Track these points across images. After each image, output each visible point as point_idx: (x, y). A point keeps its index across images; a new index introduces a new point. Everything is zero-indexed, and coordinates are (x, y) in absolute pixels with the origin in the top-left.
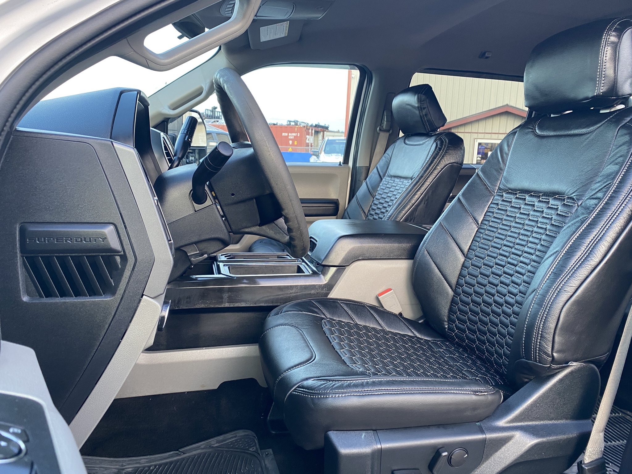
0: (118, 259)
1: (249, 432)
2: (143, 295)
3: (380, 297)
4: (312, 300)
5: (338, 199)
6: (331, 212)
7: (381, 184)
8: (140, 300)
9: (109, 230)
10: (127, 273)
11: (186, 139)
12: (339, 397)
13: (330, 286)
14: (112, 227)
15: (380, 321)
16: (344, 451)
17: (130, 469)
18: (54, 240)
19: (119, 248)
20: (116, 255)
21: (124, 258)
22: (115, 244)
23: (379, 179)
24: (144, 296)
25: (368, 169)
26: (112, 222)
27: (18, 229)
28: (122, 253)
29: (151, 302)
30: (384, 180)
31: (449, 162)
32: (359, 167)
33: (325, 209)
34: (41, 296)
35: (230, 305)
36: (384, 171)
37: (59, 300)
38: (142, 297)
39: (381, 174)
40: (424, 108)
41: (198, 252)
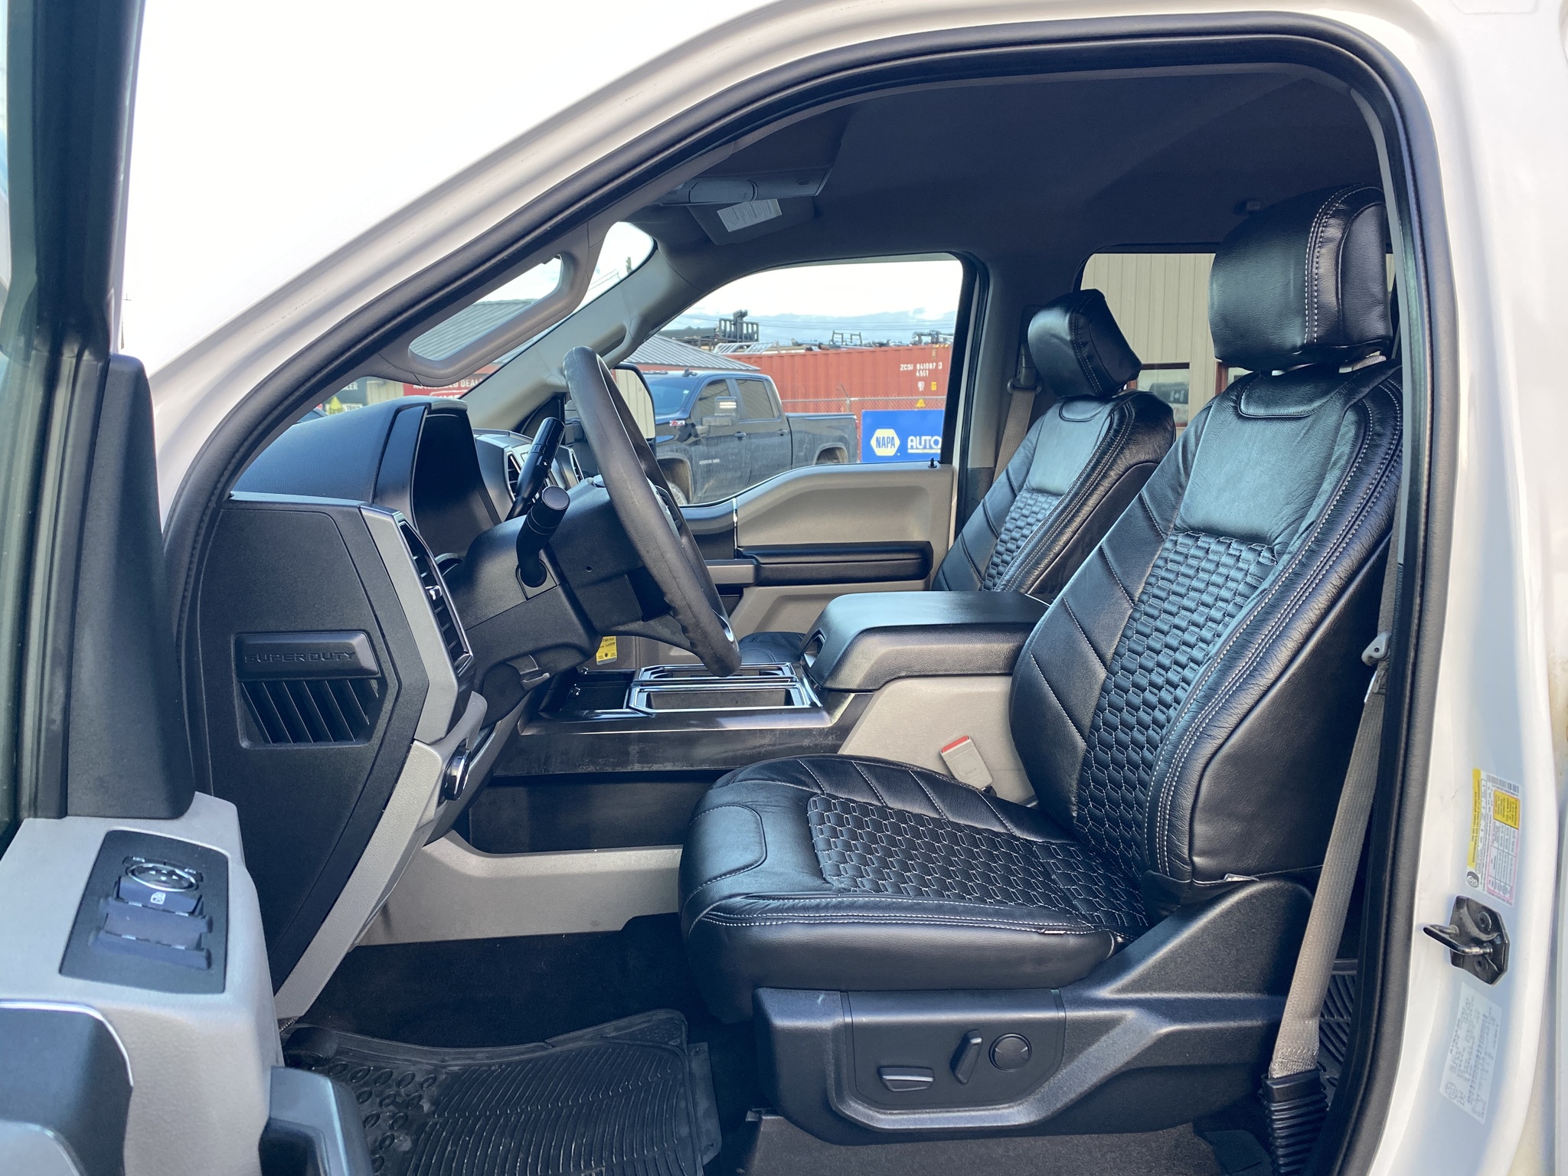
0: (374, 684)
1: (676, 1014)
2: (413, 740)
3: (943, 754)
4: (799, 758)
5: (929, 542)
6: (911, 571)
7: (1012, 508)
8: (409, 748)
9: (359, 641)
10: (387, 706)
11: (538, 464)
12: (771, 925)
13: (843, 731)
14: (362, 637)
15: (937, 803)
16: (781, 1022)
17: (456, 1068)
18: (280, 657)
19: (374, 667)
20: (371, 679)
21: (383, 682)
22: (367, 661)
23: (1009, 495)
24: (415, 742)
25: (991, 474)
26: (363, 628)
27: (232, 642)
28: (379, 675)
29: (427, 752)
30: (1018, 498)
31: (1135, 461)
32: (973, 470)
33: (899, 564)
34: (267, 741)
35: (642, 767)
36: (1021, 479)
37: (292, 747)
38: (412, 743)
39: (1015, 485)
40: (1085, 344)
41: (537, 669)
